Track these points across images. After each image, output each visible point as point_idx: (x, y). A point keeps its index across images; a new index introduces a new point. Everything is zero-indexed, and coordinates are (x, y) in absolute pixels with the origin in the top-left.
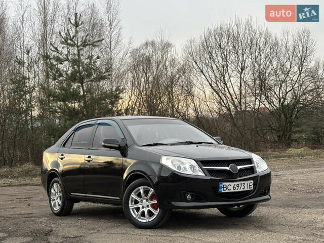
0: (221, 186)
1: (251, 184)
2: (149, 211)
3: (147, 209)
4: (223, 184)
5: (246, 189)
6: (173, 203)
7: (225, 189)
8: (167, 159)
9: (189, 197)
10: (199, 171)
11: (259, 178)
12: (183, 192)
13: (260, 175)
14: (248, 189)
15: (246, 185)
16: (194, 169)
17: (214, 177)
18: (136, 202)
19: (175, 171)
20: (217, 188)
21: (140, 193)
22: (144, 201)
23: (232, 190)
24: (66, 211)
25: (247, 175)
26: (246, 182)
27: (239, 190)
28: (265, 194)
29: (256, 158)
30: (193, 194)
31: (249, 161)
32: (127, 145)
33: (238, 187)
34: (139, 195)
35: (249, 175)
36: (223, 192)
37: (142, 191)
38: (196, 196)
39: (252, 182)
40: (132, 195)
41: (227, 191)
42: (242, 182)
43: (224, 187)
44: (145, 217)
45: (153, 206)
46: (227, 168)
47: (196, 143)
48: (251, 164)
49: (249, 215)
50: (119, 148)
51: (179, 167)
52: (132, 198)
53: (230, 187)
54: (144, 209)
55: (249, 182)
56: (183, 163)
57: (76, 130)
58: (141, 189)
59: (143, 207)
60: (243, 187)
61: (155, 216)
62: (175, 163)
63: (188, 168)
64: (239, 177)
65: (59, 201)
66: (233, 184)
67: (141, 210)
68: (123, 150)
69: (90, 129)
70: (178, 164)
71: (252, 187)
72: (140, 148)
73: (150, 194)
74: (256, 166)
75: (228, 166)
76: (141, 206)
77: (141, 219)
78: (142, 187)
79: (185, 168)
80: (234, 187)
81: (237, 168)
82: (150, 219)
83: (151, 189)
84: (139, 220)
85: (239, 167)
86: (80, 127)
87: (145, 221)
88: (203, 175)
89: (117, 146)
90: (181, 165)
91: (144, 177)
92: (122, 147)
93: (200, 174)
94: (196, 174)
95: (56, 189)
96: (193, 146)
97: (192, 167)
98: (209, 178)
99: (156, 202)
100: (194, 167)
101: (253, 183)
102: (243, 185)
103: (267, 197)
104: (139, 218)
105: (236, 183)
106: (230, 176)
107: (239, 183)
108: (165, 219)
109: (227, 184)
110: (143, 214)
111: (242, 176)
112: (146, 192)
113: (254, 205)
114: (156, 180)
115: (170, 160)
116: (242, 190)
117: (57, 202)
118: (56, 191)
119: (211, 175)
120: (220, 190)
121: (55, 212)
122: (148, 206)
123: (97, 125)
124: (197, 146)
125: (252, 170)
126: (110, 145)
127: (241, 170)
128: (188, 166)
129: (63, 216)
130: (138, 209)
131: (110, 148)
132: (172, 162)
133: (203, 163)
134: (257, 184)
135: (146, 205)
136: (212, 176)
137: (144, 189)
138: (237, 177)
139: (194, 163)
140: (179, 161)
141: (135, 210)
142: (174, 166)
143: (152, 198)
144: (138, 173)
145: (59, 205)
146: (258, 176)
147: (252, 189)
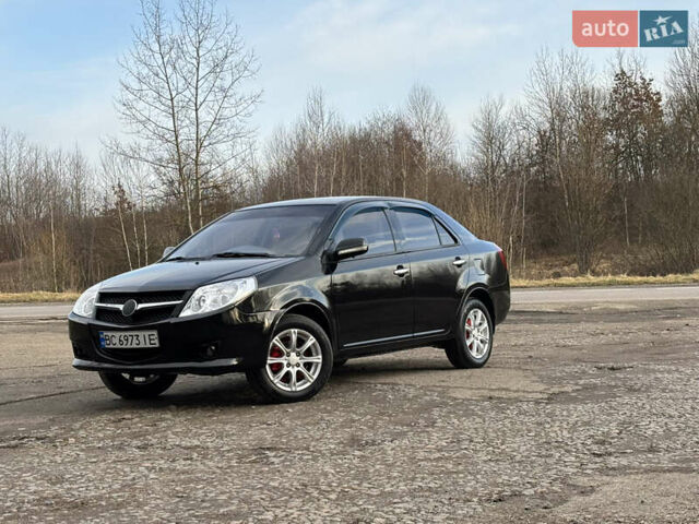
0: (102, 337)
4: (105, 334)
5: (142, 346)
7: (108, 342)
14: (148, 346)
15: (141, 339)
20: (98, 340)
23: (118, 346)
26: (141, 334)
27: (129, 346)
33: (128, 340)
36: (107, 347)
39: (155, 333)
41: (111, 346)
42: (135, 333)
43: (106, 339)
46: (121, 307)
53: (116, 339)
55: (147, 333)
60: (135, 341)
66: (117, 334)
71: (156, 341)
80: (120, 340)
81: (134, 308)
85: (141, 306)
101: (156, 336)
102: (135, 338)
105: (123, 334)
107: (127, 334)
109: (110, 334)
116: (134, 346)
120: (102, 343)
147: (157, 345)
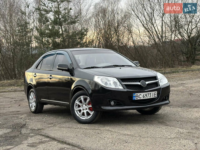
0: (134, 95)
1: (155, 94)
2: (87, 112)
3: (86, 110)
4: (136, 94)
5: (152, 97)
6: (102, 107)
7: (137, 97)
8: (98, 77)
9: (112, 103)
10: (120, 85)
11: (161, 89)
12: (108, 100)
13: (162, 88)
14: (154, 97)
15: (152, 95)
16: (116, 84)
17: (130, 89)
18: (79, 106)
19: (103, 86)
20: (132, 97)
21: (81, 100)
22: (84, 105)
23: (142, 98)
24: (39, 110)
25: (153, 88)
26: (152, 93)
27: (147, 98)
28: (166, 100)
29: (160, 76)
30: (115, 101)
31: (155, 78)
32: (73, 68)
33: (146, 96)
34: (81, 102)
35: (154, 87)
36: (136, 99)
37: (82, 99)
38: (117, 102)
39: (156, 92)
40: (76, 102)
41: (139, 99)
42: (149, 93)
43: (136, 96)
44: (84, 116)
45: (90, 109)
46: (139, 83)
47: (120, 66)
48: (156, 80)
49: (156, 113)
50: (68, 70)
51: (106, 83)
52: (76, 103)
53: (141, 96)
54: (84, 111)
55: (154, 92)
56: (109, 81)
57: (44, 57)
58: (82, 98)
59: (83, 110)
60: (149, 96)
61: (91, 116)
62: (103, 80)
63: (112, 84)
64: (147, 89)
65: (34, 104)
66: (142, 94)
67: (82, 111)
68: (71, 71)
69: (52, 57)
70: (105, 81)
71: (156, 95)
72: (82, 70)
73: (88, 101)
74: (160, 81)
75: (139, 82)
76: (82, 109)
77: (82, 117)
78: (82, 96)
79: (110, 84)
80: (143, 96)
81: (146, 83)
82: (88, 117)
83: (88, 98)
84: (81, 118)
85: (147, 83)
86: (47, 55)
87: (85, 119)
88: (122, 88)
89: (67, 69)
90: (107, 82)
91: (83, 90)
92: (71, 69)
93: (120, 87)
94: (117, 88)
95: (32, 96)
96: (118, 68)
97: (115, 83)
98: (126, 90)
99: (91, 106)
100: (116, 83)
101: (157, 93)
102: (150, 94)
103: (167, 102)
104: (81, 116)
105: (145, 93)
106: (141, 89)
107: (147, 93)
108: (97, 118)
109: (139, 94)
110: (83, 114)
111: (149, 89)
112: (85, 100)
113: (159, 107)
114: (90, 92)
115: (100, 79)
116: (149, 98)
117: (33, 105)
118: (33, 97)
119: (127, 88)
120: (134, 98)
121: (32, 111)
122: (86, 109)
123: (56, 55)
124: (120, 68)
125: (157, 84)
126: (63, 68)
127: (148, 84)
128: (112, 82)
129: (37, 113)
130: (80, 111)
131: (63, 70)
132: (101, 80)
133: (122, 80)
134: (159, 94)
135: (85, 108)
136: (129, 89)
137: (83, 97)
138: (146, 89)
139: (116, 80)
140: (106, 79)
141: (78, 112)
142: (102, 82)
143: (89, 104)
144: (80, 87)
145: (34, 107)
146: (161, 88)
147: (156, 97)
